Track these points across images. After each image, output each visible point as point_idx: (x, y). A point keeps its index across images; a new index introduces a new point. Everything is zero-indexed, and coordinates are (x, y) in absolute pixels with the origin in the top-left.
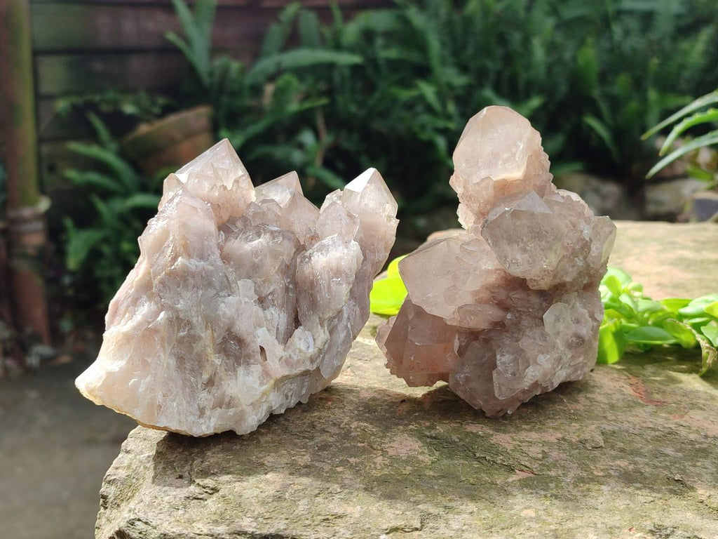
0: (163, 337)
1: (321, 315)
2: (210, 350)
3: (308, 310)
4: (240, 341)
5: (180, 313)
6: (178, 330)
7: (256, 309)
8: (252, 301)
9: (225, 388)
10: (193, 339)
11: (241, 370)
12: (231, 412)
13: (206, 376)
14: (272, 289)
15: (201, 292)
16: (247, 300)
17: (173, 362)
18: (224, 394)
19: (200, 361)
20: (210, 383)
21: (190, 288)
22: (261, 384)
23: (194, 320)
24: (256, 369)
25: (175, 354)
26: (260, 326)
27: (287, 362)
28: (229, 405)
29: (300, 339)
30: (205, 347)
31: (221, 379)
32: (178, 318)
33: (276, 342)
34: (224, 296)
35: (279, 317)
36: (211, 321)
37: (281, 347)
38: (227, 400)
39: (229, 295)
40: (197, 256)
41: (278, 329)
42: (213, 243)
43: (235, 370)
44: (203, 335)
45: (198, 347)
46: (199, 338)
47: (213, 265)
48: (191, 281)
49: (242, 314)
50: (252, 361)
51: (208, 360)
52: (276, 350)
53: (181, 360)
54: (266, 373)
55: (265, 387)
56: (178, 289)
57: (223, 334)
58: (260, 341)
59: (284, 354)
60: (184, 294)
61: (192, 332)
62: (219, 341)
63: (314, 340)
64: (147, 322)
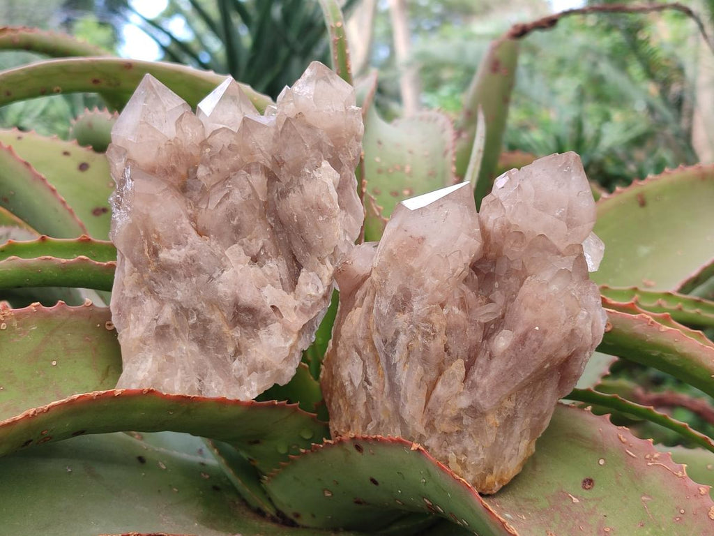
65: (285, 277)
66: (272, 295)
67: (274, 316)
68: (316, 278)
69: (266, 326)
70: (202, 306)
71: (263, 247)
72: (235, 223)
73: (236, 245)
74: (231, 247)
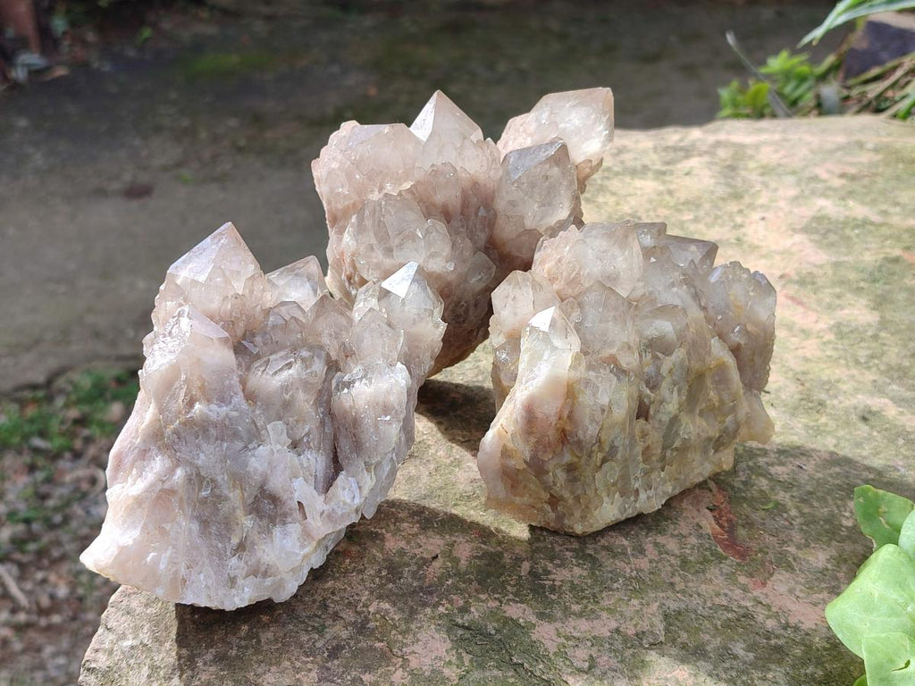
0: (181, 498)
1: (367, 460)
2: (240, 513)
3: (351, 453)
4: (274, 499)
5: (201, 469)
6: (200, 490)
7: (291, 456)
8: (285, 447)
9: (259, 554)
10: (218, 499)
11: (277, 531)
12: (268, 581)
13: (235, 541)
14: (307, 430)
15: (225, 445)
16: (279, 447)
17: (195, 527)
18: (259, 561)
19: (228, 524)
20: (241, 547)
21: (212, 440)
22: (302, 547)
23: (219, 478)
24: (294, 529)
25: (197, 518)
26: (297, 477)
27: (330, 517)
28: (265, 574)
29: (344, 489)
30: (234, 509)
31: (253, 544)
32: (198, 474)
33: (315, 492)
34: (254, 448)
35: (316, 461)
36: (239, 479)
37: (322, 498)
38: (263, 569)
39: (259, 446)
40: (217, 400)
41: (316, 476)
42: (235, 380)
43: (269, 532)
44: (231, 495)
45: (225, 508)
46: (227, 499)
47: (237, 410)
48: (213, 432)
49: (275, 467)
50: (289, 520)
51: (238, 524)
52: (315, 503)
53: (205, 524)
54: (306, 534)
55: (307, 550)
56: (197, 441)
57: (255, 493)
58: (297, 496)
59: (326, 507)
60: (205, 446)
61: (217, 492)
62: (250, 501)
63: (360, 488)
64: (161, 481)
65: (320, 475)
66: (302, 490)
67: (298, 515)
68: (354, 486)
69: (285, 524)
70: (223, 479)
71: (308, 434)
72: (287, 397)
73: (281, 422)
74: (275, 422)
